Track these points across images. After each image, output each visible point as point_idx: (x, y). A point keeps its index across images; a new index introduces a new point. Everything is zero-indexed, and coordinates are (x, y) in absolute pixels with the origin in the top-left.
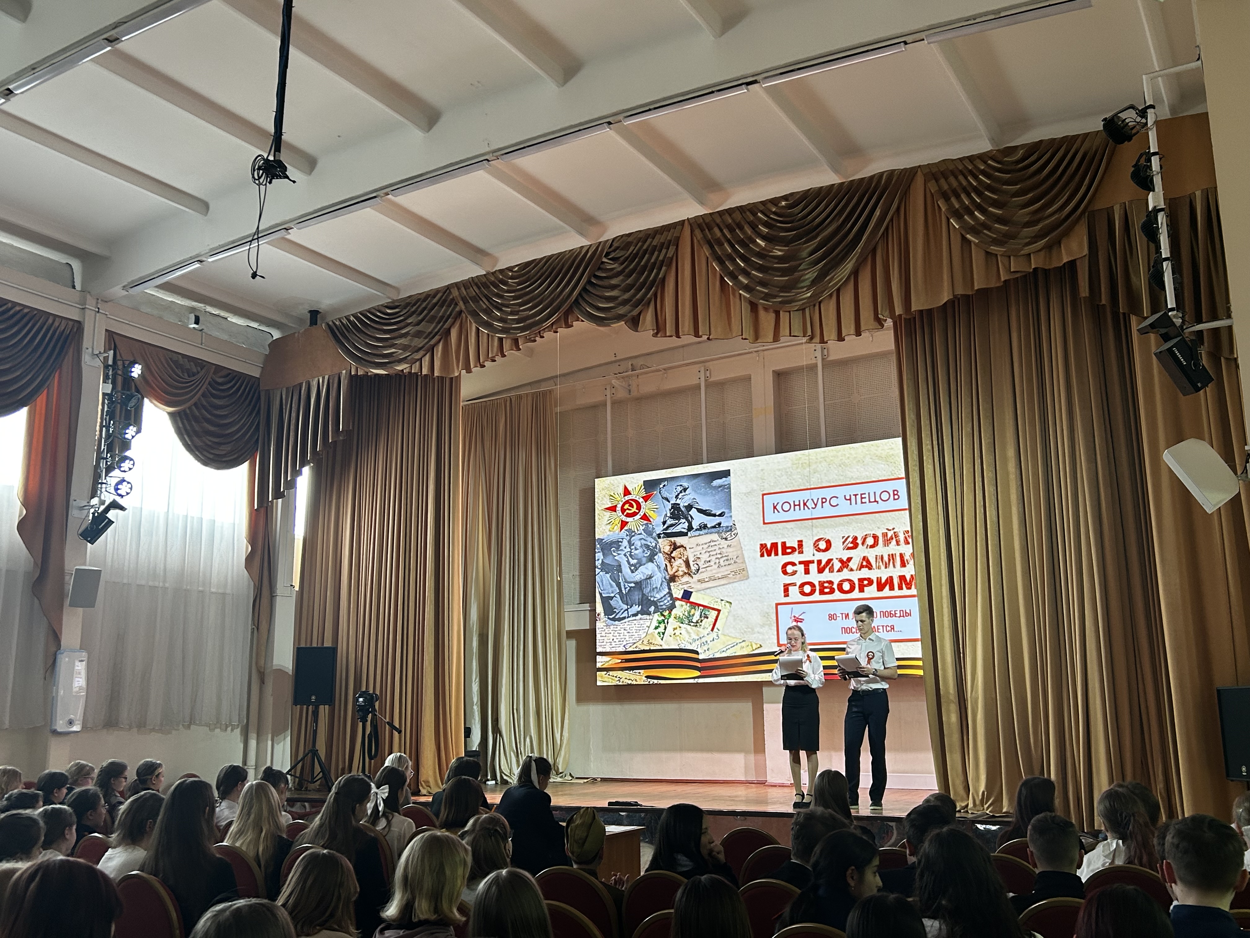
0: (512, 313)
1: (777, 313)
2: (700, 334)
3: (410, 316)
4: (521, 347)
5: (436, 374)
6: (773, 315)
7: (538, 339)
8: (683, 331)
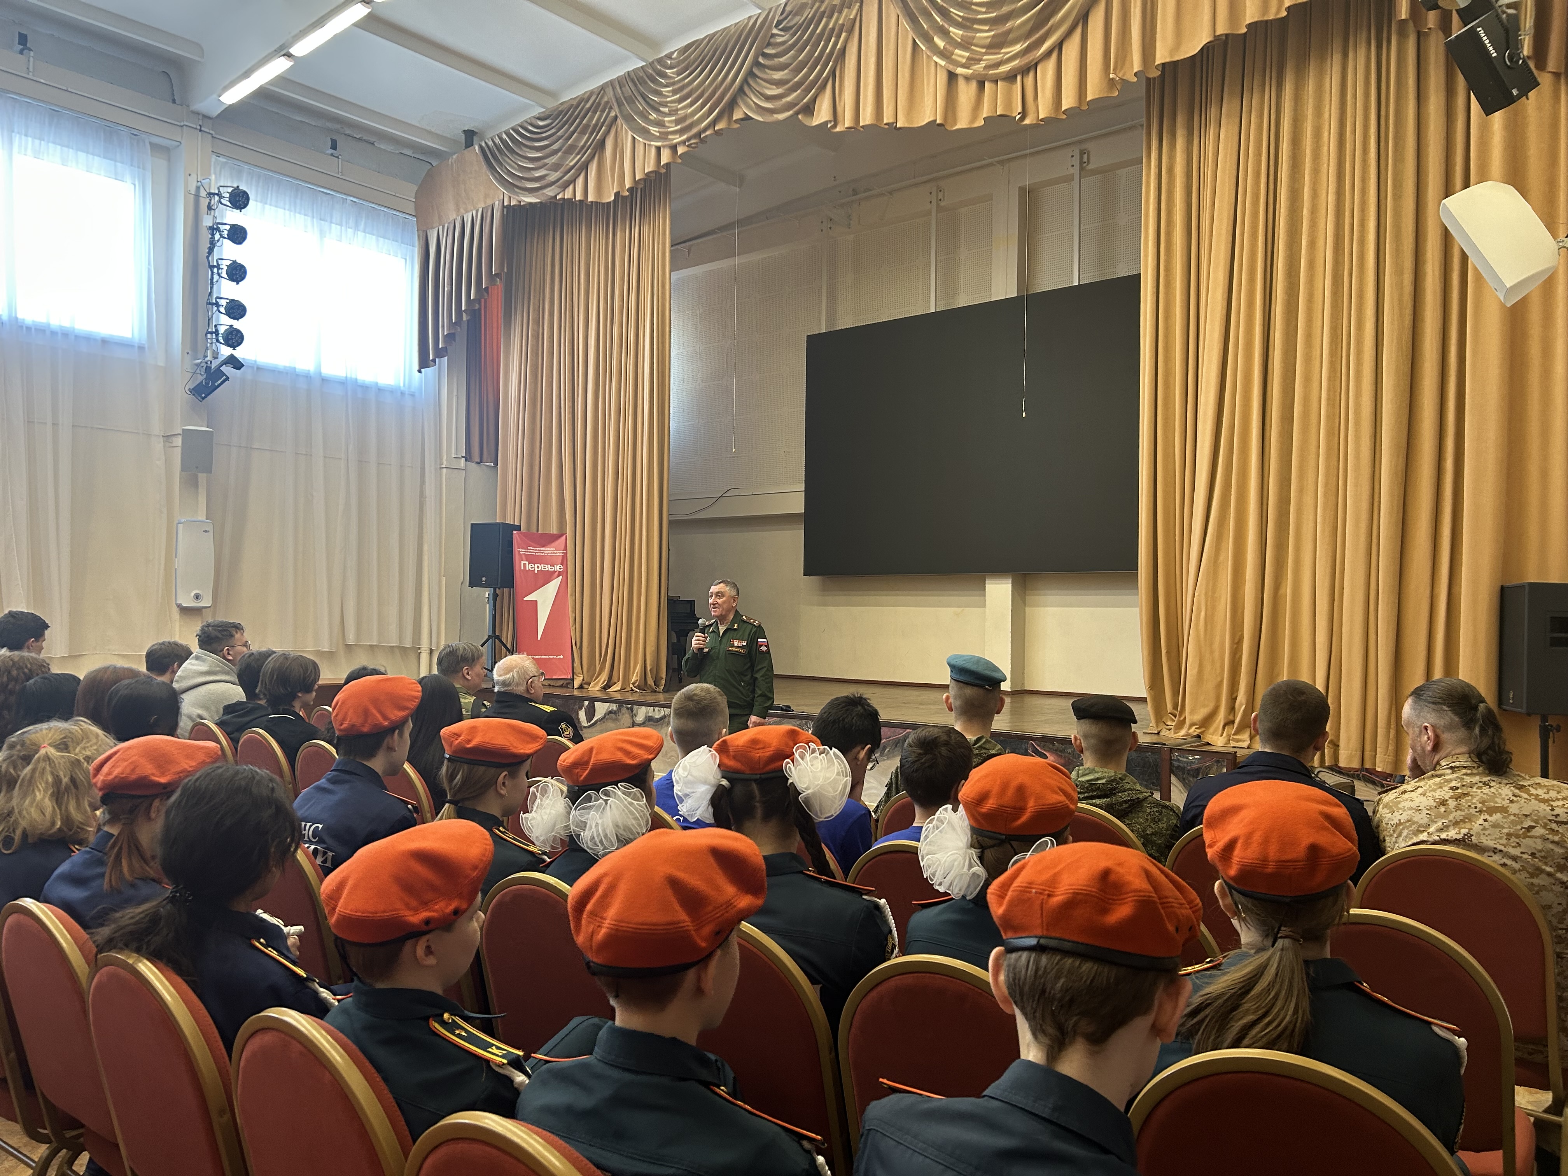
0: (670, 113)
1: (981, 85)
2: (885, 121)
3: (563, 127)
5: (590, 199)
6: (976, 88)
8: (864, 120)
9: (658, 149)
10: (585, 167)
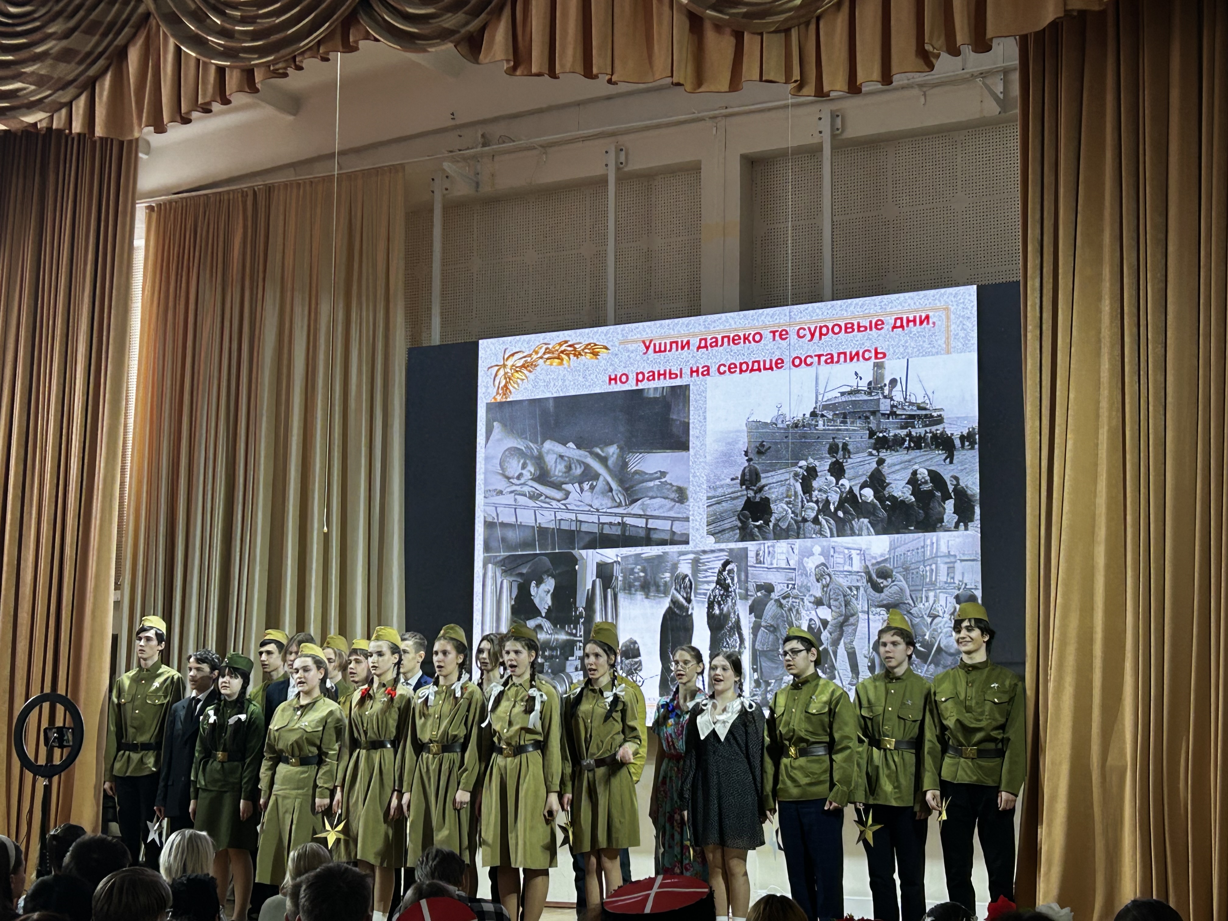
0: (243, 21)
1: (739, 36)
2: (595, 71)
3: (53, 19)
4: (259, 86)
5: (99, 132)
6: (732, 41)
7: (290, 71)
8: (562, 66)
9: (221, 71)
10: (90, 86)
